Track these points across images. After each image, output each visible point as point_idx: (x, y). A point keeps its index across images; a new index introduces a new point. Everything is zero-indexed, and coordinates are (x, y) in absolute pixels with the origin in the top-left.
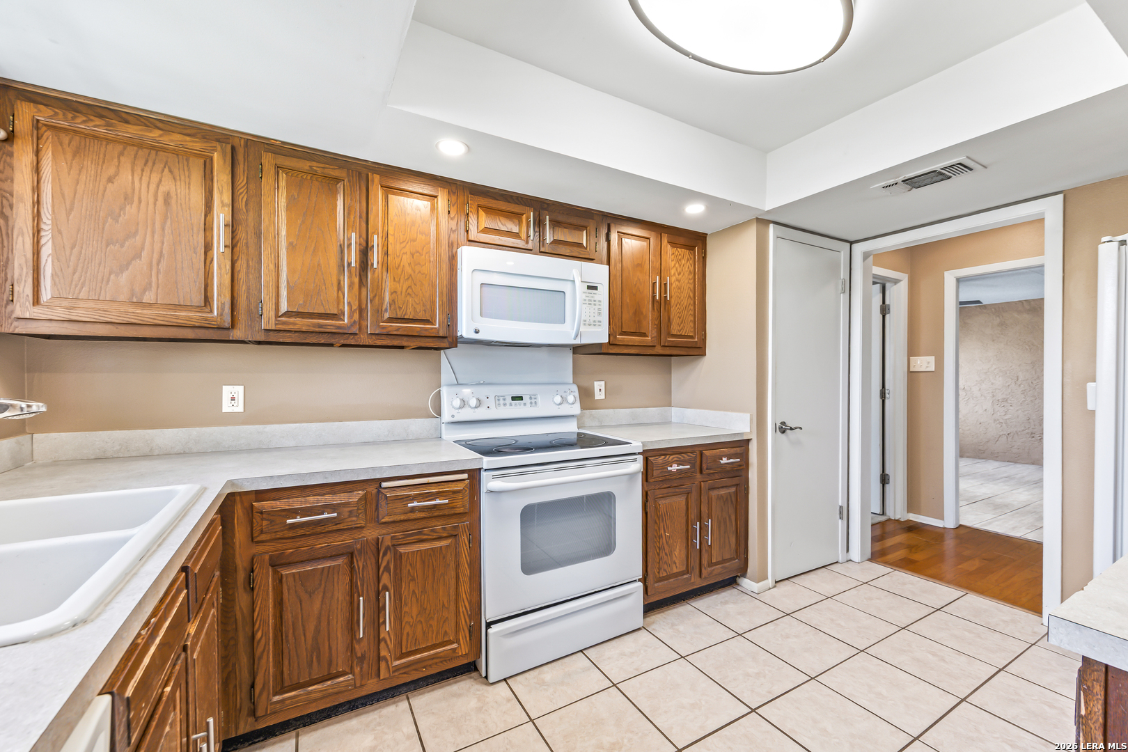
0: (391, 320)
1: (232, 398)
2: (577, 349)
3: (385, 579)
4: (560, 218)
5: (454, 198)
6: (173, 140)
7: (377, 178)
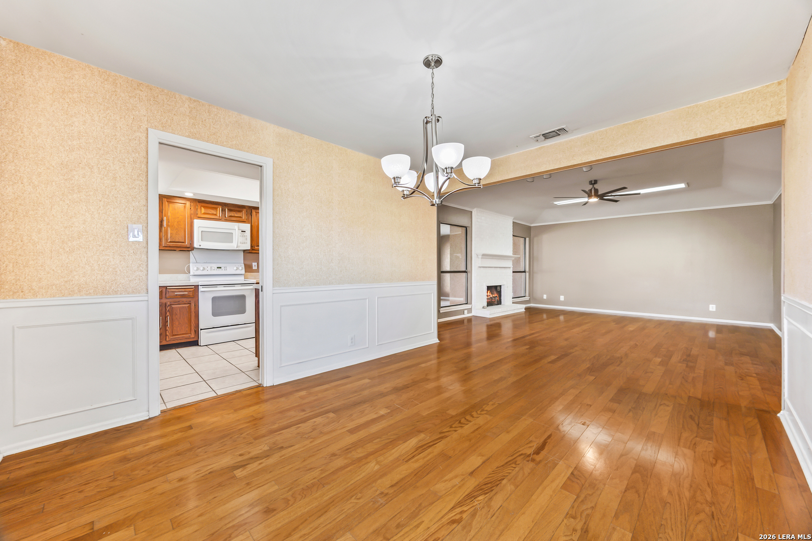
0: (170, 242)
2: (244, 251)
3: (168, 314)
4: (232, 208)
5: (192, 204)
7: (165, 199)
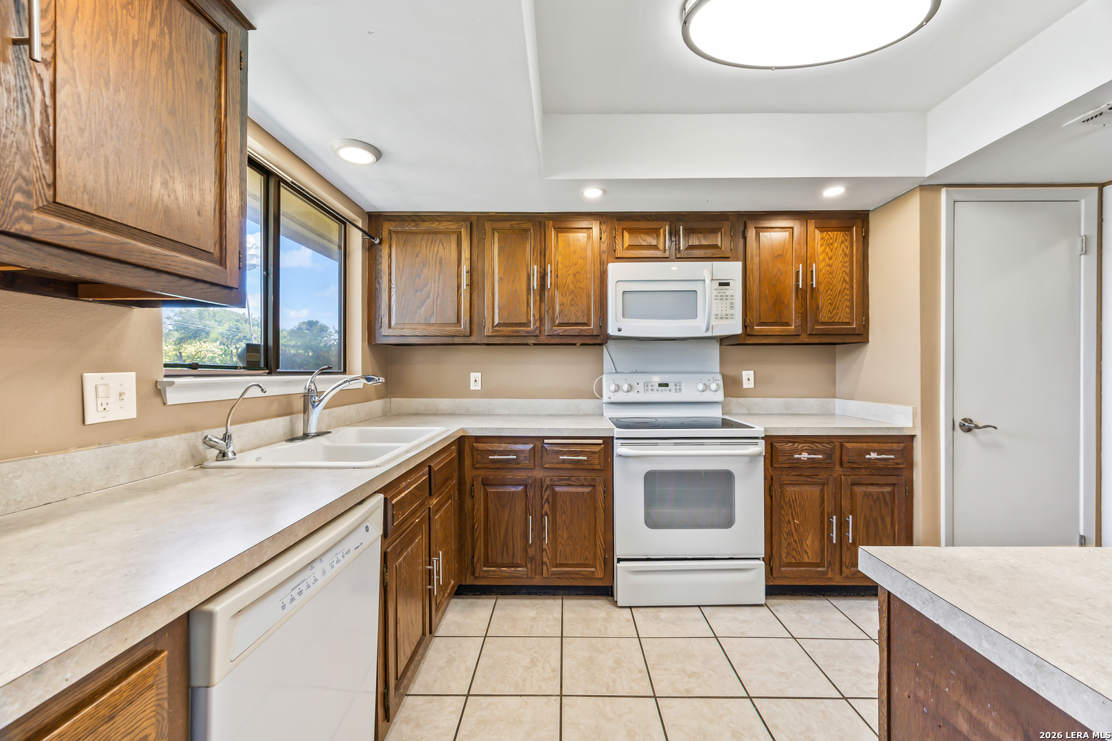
0: (560, 325)
1: (475, 380)
2: (724, 341)
3: (546, 508)
4: (695, 225)
5: (604, 227)
6: (443, 226)
7: (551, 223)
